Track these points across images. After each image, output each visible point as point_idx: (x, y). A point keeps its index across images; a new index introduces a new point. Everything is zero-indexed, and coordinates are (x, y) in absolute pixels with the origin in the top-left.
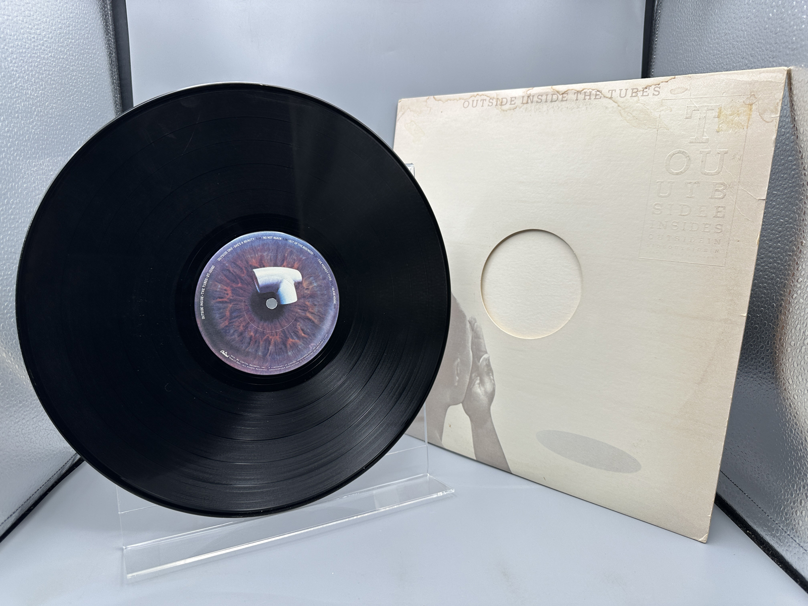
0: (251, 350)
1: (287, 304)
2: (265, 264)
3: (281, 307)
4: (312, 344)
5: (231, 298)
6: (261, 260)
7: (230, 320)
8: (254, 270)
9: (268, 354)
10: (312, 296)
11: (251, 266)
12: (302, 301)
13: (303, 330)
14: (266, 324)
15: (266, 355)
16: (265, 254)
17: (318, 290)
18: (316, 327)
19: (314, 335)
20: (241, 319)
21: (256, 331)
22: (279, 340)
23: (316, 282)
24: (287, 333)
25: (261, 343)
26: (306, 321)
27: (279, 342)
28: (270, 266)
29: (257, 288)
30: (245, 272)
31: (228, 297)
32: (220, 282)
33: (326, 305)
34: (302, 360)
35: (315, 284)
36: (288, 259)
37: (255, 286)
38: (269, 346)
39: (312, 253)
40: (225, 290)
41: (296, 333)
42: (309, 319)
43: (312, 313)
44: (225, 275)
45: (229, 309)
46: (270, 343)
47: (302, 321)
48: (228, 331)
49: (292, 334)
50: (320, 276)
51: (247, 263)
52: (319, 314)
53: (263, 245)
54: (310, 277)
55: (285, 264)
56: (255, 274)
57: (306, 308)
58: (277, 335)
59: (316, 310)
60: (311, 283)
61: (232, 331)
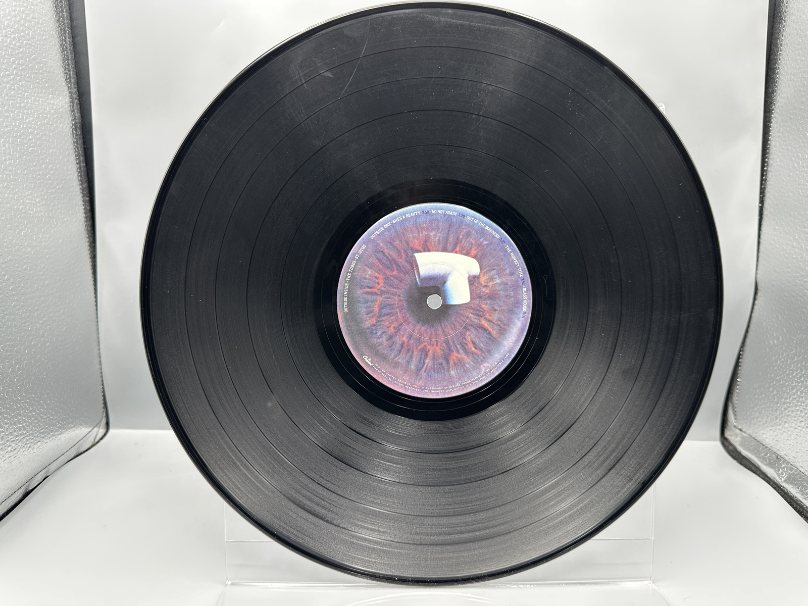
0: (401, 359)
1: (455, 305)
2: (430, 248)
3: (446, 308)
4: (485, 365)
5: (383, 289)
6: (426, 242)
7: (379, 317)
8: (416, 255)
9: (424, 369)
10: (492, 297)
11: (412, 249)
12: (477, 302)
13: (473, 343)
14: (424, 328)
15: (420, 370)
16: (432, 234)
17: (501, 289)
18: (493, 341)
19: (489, 351)
20: (392, 318)
21: (410, 337)
22: (440, 353)
23: (500, 277)
24: (451, 343)
25: (415, 353)
26: (480, 331)
27: (439, 354)
28: (437, 251)
29: (417, 279)
30: (404, 256)
31: (379, 287)
32: (371, 266)
33: (512, 311)
34: (468, 384)
35: (498, 281)
36: (463, 242)
37: (415, 276)
38: (425, 358)
39: (498, 236)
40: (376, 278)
41: (464, 346)
42: (484, 329)
43: (489, 321)
44: (378, 259)
45: (378, 302)
46: (426, 355)
47: (474, 331)
48: (374, 332)
49: (458, 346)
50: (506, 269)
51: (408, 244)
52: (499, 323)
53: (431, 221)
54: (492, 270)
55: (458, 249)
56: (415, 261)
57: (481, 313)
58: (437, 345)
59: (495, 316)
60: (492, 279)
61: (379, 333)
